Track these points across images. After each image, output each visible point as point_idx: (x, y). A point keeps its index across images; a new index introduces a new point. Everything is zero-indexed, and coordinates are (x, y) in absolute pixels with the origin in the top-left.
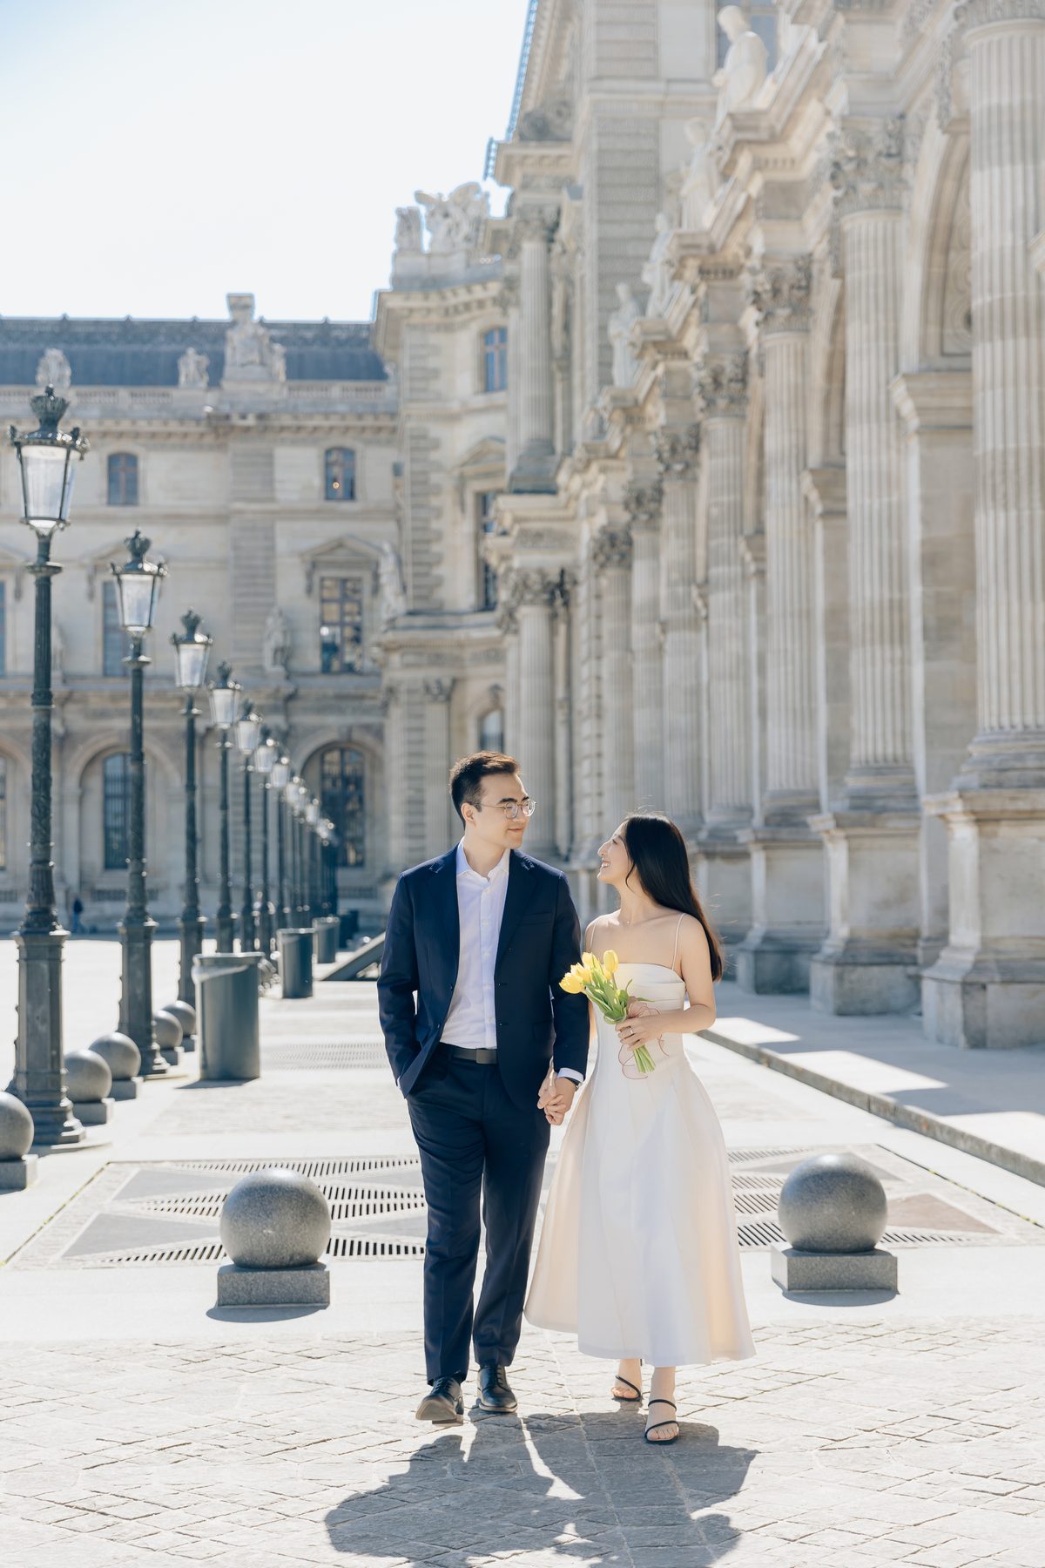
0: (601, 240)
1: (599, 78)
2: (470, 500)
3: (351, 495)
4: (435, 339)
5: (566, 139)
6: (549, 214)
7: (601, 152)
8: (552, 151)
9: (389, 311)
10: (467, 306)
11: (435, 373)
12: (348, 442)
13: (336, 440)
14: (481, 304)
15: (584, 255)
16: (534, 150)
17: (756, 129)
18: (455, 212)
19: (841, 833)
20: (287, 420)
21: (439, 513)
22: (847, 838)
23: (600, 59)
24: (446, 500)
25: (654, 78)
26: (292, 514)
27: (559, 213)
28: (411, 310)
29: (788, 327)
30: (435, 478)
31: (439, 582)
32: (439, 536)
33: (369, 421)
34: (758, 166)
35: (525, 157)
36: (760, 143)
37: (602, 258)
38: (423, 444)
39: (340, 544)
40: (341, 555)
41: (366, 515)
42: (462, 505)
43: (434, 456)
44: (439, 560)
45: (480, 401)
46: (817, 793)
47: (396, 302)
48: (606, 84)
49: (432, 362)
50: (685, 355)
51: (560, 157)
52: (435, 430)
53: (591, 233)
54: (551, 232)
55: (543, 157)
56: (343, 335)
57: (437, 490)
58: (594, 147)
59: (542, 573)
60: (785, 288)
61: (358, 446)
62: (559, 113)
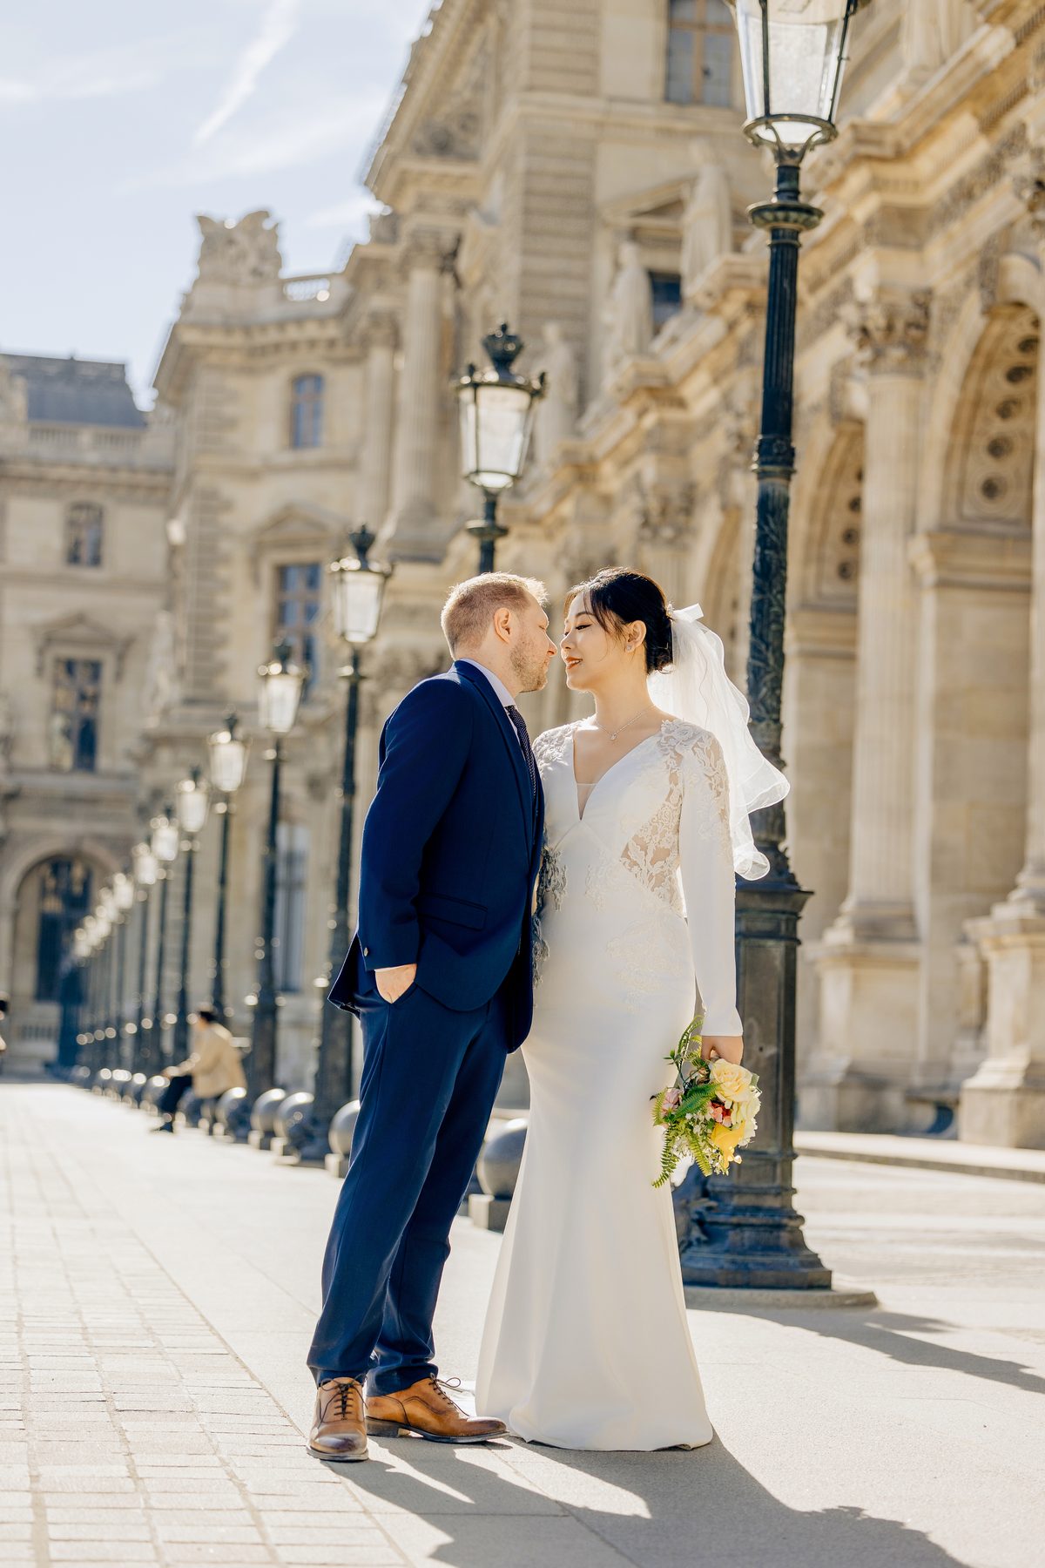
0: (526, 274)
1: (531, 88)
2: (267, 573)
3: (96, 561)
4: (234, 383)
5: (470, 157)
6: (447, 242)
7: (529, 173)
8: (454, 169)
9: (183, 347)
10: (277, 347)
11: (232, 423)
12: (97, 497)
13: (82, 495)
14: (294, 346)
15: (495, 289)
16: (435, 167)
17: (879, 143)
18: (243, 240)
19: (1023, 939)
20: (26, 469)
21: (226, 586)
22: (1032, 946)
23: (533, 68)
24: (236, 572)
25: (591, 93)
26: (25, 579)
27: (459, 240)
28: (211, 348)
29: (900, 369)
30: (225, 546)
31: (222, 668)
32: (225, 614)
33: (124, 476)
34: (876, 185)
35: (423, 174)
36: (882, 160)
37: (524, 293)
38: (211, 506)
39: (80, 619)
40: (80, 631)
41: (113, 586)
42: (256, 579)
43: (226, 519)
44: (223, 642)
45: (287, 457)
46: (911, 903)
47: (190, 337)
48: (538, 96)
49: (229, 410)
50: (681, 404)
51: (464, 177)
52: (230, 489)
53: (512, 264)
54: (447, 261)
55: (444, 176)
56: (91, 373)
57: (226, 560)
58: (521, 164)
59: (416, 655)
60: (899, 325)
61: (109, 504)
62: (464, 127)
